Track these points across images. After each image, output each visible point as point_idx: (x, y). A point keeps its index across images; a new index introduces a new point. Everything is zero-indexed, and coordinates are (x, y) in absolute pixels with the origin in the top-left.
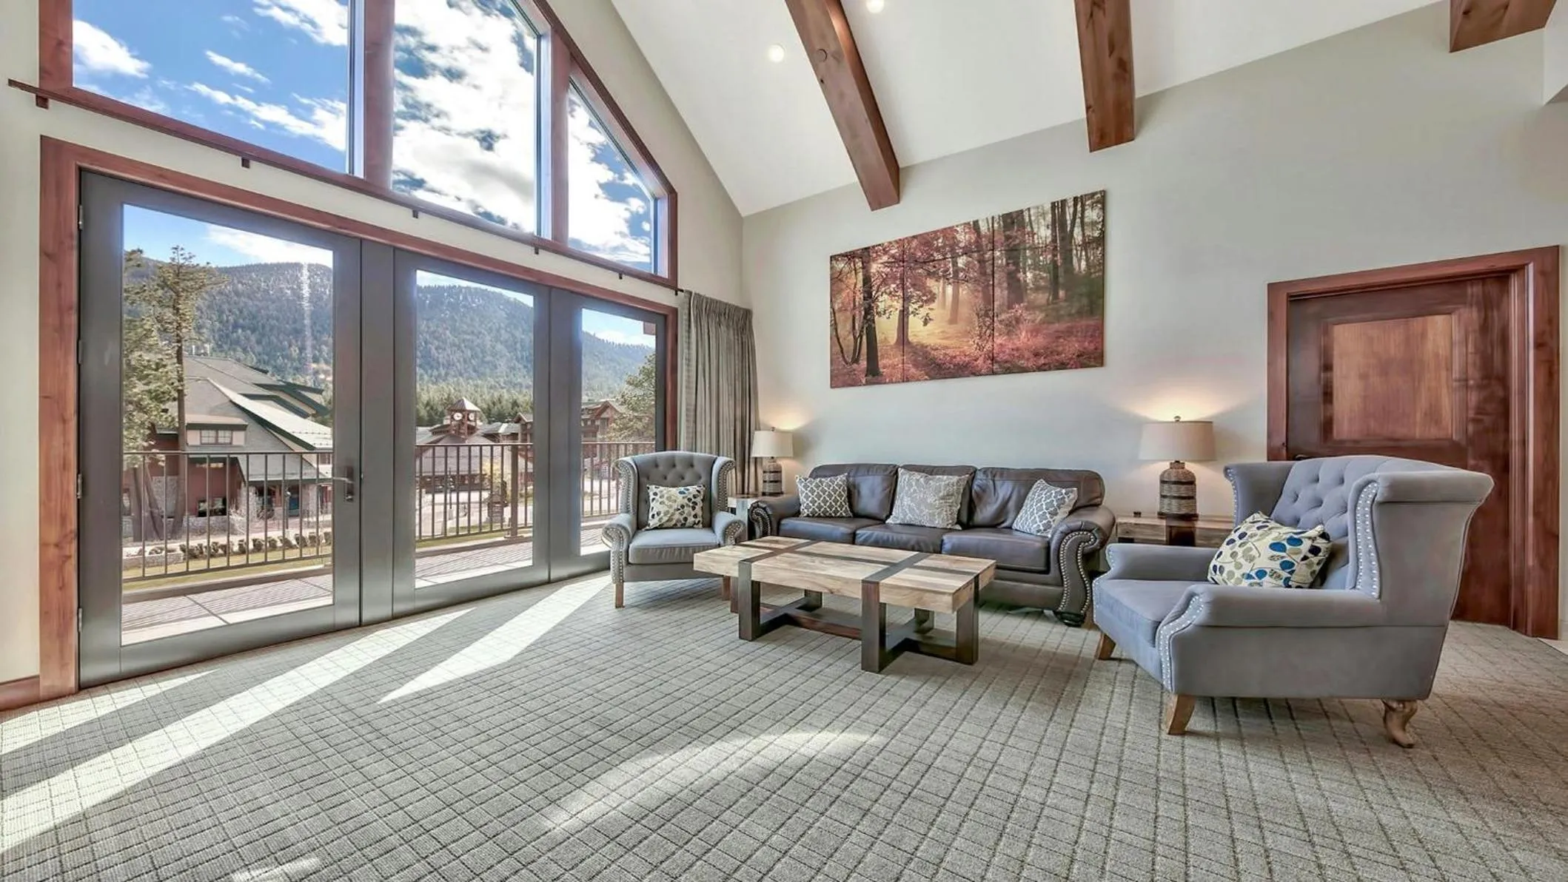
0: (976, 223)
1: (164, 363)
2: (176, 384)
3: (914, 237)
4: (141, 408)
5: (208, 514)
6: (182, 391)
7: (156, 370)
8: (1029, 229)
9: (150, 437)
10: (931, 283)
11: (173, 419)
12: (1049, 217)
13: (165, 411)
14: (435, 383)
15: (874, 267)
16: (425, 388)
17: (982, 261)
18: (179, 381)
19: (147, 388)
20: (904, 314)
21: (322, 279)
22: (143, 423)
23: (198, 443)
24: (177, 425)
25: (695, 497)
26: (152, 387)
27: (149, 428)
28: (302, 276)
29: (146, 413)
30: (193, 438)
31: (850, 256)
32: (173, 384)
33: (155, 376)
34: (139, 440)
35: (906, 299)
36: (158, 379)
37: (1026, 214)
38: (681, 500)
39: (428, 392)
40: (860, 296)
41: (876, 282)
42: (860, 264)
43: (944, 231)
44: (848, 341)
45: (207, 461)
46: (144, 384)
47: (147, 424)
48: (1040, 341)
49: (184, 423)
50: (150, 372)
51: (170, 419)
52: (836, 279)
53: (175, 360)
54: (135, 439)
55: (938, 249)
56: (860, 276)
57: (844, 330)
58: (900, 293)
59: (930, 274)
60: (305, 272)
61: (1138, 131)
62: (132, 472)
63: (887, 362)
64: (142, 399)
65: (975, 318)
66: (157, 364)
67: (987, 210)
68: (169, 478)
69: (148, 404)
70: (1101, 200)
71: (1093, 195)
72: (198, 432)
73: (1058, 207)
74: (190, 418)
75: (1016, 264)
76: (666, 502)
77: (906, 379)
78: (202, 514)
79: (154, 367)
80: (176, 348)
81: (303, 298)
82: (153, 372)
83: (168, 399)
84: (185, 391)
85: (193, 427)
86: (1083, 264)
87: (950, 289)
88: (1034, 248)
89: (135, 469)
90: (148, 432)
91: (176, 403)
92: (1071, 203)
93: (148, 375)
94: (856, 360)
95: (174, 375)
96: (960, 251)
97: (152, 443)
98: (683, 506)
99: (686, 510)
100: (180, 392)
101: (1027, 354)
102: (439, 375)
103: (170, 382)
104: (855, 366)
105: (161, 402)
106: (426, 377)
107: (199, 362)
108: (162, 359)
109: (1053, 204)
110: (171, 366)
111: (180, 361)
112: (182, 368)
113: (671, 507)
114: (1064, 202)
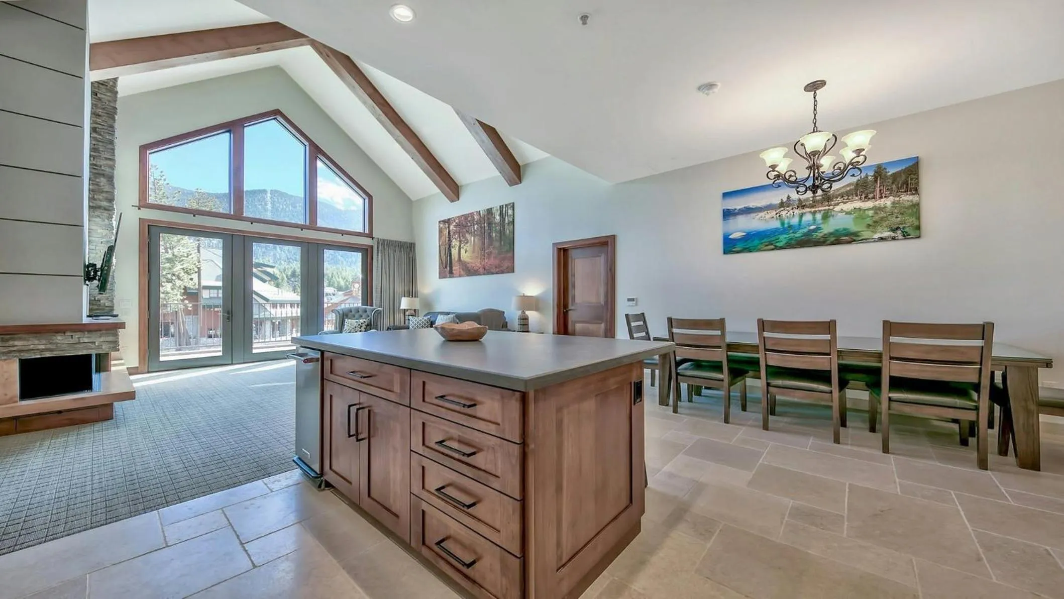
0: (480, 211)
1: (190, 253)
2: (197, 264)
3: (463, 216)
4: (179, 278)
5: (213, 337)
6: (200, 268)
7: (187, 257)
8: (494, 216)
9: (184, 294)
10: (467, 235)
11: (195, 284)
12: (499, 211)
13: (191, 279)
14: (350, 266)
15: (452, 227)
16: (344, 269)
17: (481, 227)
18: (198, 263)
19: (182, 267)
20: (460, 248)
21: (278, 199)
22: (180, 286)
23: (208, 297)
24: (197, 287)
25: (362, 324)
26: (184, 266)
27: (183, 289)
28: (267, 197)
29: (182, 280)
30: (205, 294)
31: (444, 222)
32: (195, 264)
33: (187, 260)
34: (178, 295)
35: (460, 241)
36: (189, 262)
37: (493, 209)
38: (355, 324)
39: (346, 271)
40: (447, 239)
41: (452, 233)
42: (447, 225)
43: (471, 214)
44: (444, 258)
45: (213, 307)
46: (181, 265)
47: (182, 287)
48: (497, 262)
49: (200, 286)
50: (184, 258)
51: (193, 284)
52: (441, 231)
53: (196, 251)
54: (176, 295)
55: (469, 221)
56: (447, 230)
57: (443, 253)
58: (458, 239)
59: (467, 232)
60: (269, 195)
61: (523, 177)
62: (175, 313)
63: (456, 268)
64: (180, 273)
65: (479, 251)
66: (188, 254)
67: (482, 207)
68: (194, 316)
69: (183, 276)
70: (513, 206)
71: (510, 204)
72: (208, 290)
73: (501, 207)
74: (204, 283)
75: (491, 230)
76: (350, 326)
77: (460, 276)
78: (210, 337)
79: (186, 256)
80: (197, 245)
81: (267, 210)
82: (186, 259)
83: (193, 273)
84: (201, 268)
85: (205, 288)
86: (508, 231)
87: (473, 238)
88: (495, 224)
89: (176, 311)
90: (183, 291)
91: (197, 274)
92: (504, 207)
93: (183, 260)
94: (446, 267)
95: (195, 259)
96: (475, 223)
97: (185, 297)
98: (355, 327)
99: (357, 328)
100: (199, 269)
101: (494, 267)
102: (352, 261)
103: (194, 263)
104: (446, 269)
105: (189, 275)
106: (345, 263)
107: (209, 251)
108: (189, 251)
109: (500, 206)
110: (194, 256)
111: (199, 252)
112: (200, 255)
113: (351, 327)
114: (503, 206)
